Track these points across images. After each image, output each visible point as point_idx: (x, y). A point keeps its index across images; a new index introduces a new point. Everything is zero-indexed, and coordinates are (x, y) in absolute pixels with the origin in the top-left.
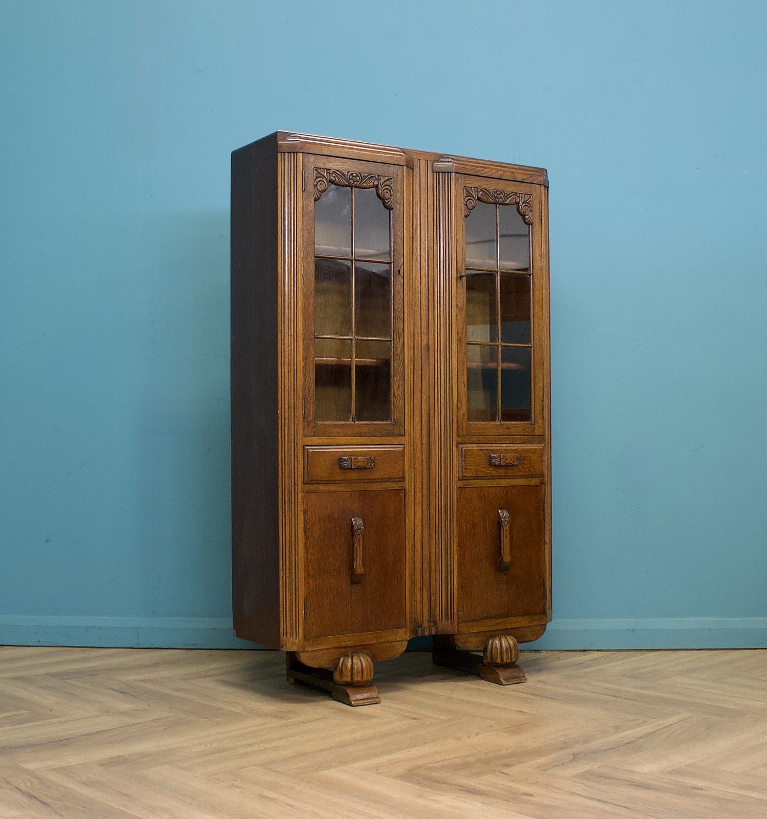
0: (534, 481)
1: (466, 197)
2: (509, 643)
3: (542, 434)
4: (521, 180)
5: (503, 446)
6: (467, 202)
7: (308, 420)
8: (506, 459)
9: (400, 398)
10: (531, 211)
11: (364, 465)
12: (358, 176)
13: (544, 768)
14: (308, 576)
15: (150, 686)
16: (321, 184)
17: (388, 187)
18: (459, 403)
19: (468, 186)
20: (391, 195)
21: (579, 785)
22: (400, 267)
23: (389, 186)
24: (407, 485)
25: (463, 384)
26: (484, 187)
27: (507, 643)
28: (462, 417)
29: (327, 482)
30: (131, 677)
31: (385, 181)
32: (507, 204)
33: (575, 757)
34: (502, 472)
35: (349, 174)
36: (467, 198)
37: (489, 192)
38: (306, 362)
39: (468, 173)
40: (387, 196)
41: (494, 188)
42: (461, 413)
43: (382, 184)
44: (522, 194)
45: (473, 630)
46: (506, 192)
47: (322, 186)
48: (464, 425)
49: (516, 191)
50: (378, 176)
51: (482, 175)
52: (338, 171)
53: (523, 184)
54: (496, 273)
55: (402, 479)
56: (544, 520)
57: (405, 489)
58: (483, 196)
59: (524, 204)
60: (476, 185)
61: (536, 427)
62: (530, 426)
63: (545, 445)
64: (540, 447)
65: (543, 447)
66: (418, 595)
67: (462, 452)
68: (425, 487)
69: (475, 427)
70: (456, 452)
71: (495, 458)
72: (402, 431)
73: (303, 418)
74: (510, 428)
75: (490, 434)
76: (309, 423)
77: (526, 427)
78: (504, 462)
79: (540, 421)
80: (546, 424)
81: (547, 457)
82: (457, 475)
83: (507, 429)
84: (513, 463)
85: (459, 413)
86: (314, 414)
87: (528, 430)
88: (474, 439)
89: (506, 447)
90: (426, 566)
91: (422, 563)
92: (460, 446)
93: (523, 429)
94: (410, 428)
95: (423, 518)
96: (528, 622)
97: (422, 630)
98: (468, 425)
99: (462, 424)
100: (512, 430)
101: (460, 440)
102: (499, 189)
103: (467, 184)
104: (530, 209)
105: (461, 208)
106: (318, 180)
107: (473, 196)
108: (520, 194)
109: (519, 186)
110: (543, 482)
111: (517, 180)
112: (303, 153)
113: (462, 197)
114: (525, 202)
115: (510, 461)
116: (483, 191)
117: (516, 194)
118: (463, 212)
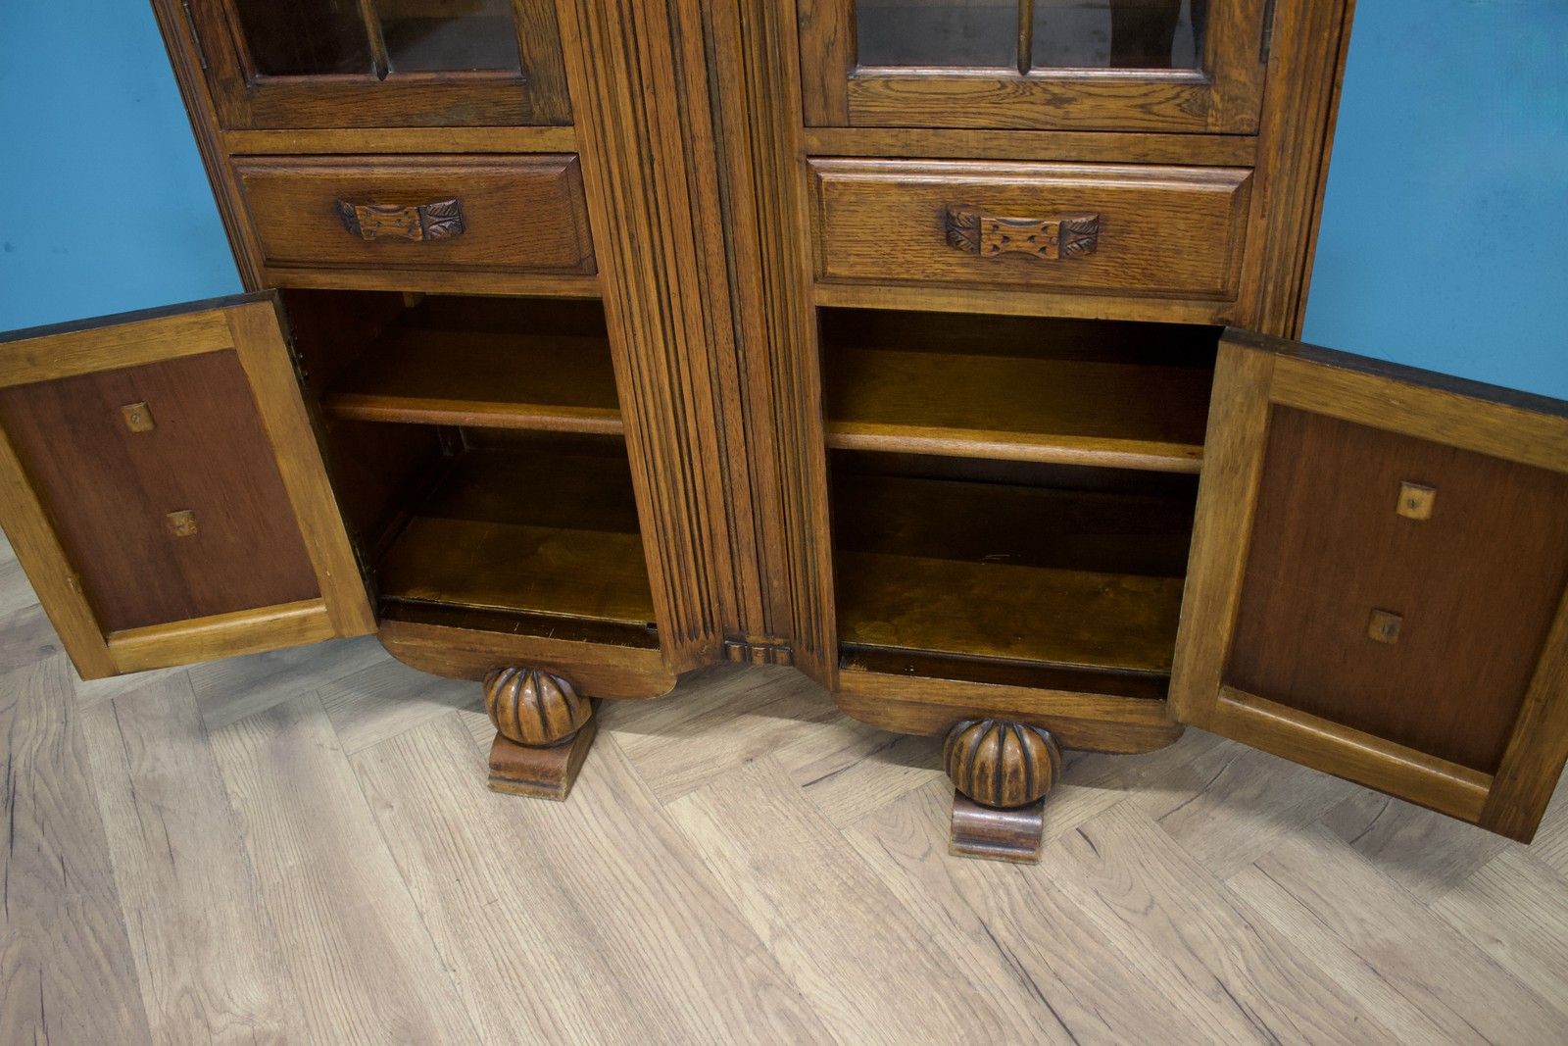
24: (609, 283)
28: (820, 52)
55: (582, 270)
61: (1216, 98)
62: (1177, 96)
63: (1251, 177)
64: (1217, 183)
65: (1242, 185)
66: (725, 569)
67: (819, 189)
68: (719, 279)
69: (888, 92)
70: (801, 192)
71: (964, 228)
72: (561, 111)
73: (204, 71)
74: (1070, 101)
75: (961, 122)
76: (227, 86)
77: (1162, 96)
78: (996, 247)
79: (1238, 75)
80: (1278, 90)
81: (1263, 223)
82: (806, 265)
83: (1057, 101)
84: (1041, 255)
85: (807, 39)
86: (237, 54)
87: (1168, 109)
88: (884, 138)
89: (1036, 174)
90: (742, 502)
91: (727, 492)
92: (815, 162)
93: (1142, 106)
94: (603, 91)
95: (722, 373)
96: (1108, 713)
97: (742, 649)
98: (851, 85)
99: (823, 79)
100: (1080, 110)
101: (814, 142)
110: (1226, 315)
115: (1027, 245)
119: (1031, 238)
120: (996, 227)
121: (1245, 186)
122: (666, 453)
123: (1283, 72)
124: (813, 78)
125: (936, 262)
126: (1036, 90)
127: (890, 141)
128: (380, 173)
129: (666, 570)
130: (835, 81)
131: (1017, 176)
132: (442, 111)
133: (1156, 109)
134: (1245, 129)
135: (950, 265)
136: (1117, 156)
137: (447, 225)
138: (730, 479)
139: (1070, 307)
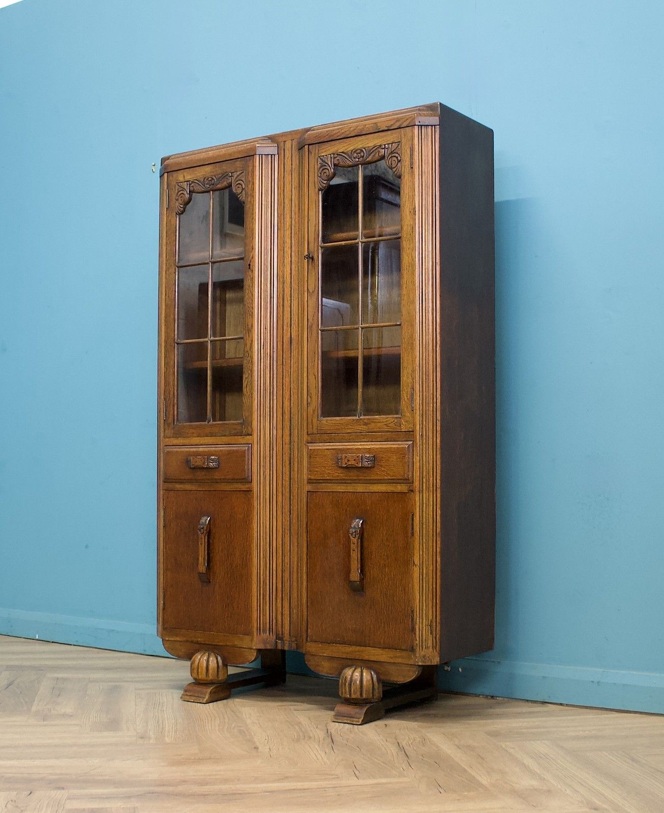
0: (400, 488)
1: (320, 167)
2: (362, 677)
3: (411, 430)
4: (386, 128)
5: (358, 445)
6: (321, 174)
7: (168, 422)
8: (348, 461)
10: (400, 161)
11: (201, 464)
12: (214, 179)
14: (166, 569)
16: (182, 197)
17: (240, 182)
18: (309, 397)
19: (322, 155)
20: (243, 189)
22: (251, 262)
23: (242, 180)
24: (254, 486)
25: (314, 377)
26: (341, 151)
28: (312, 413)
31: (237, 177)
32: (369, 162)
34: (353, 474)
35: (206, 180)
36: (321, 169)
37: (348, 155)
38: (167, 369)
39: (321, 141)
40: (239, 191)
41: (352, 148)
42: (311, 410)
43: (235, 180)
44: (389, 144)
45: (324, 653)
46: (367, 149)
48: (315, 420)
49: (380, 144)
50: (231, 173)
51: (338, 138)
52: (196, 180)
53: (389, 132)
55: (249, 480)
56: (413, 534)
57: (251, 491)
58: (340, 161)
60: (331, 151)
61: (403, 421)
62: (394, 421)
63: (412, 443)
64: (404, 445)
65: (409, 446)
66: (279, 606)
67: (308, 451)
68: (287, 489)
69: (327, 423)
70: (305, 452)
71: (340, 459)
72: (249, 432)
73: (164, 420)
74: (369, 424)
75: (344, 431)
76: (169, 425)
77: (390, 422)
78: (347, 464)
79: (408, 414)
80: (417, 417)
82: (305, 477)
83: (365, 424)
84: (357, 465)
85: (309, 409)
86: (174, 416)
87: (392, 425)
89: (360, 445)
91: (283, 571)
92: (309, 445)
93: (386, 425)
95: (285, 523)
97: (282, 643)
98: (319, 422)
99: (312, 420)
100: (372, 427)
101: (309, 439)
102: (359, 147)
103: (322, 153)
104: (398, 160)
105: (314, 181)
106: (179, 193)
107: (328, 165)
108: (385, 145)
109: (383, 137)
110: (411, 488)
111: (380, 130)
112: (167, 172)
113: (316, 169)
114: (392, 153)
115: (353, 462)
116: (340, 155)
117: (380, 146)
118: (317, 185)
119: (354, 460)
120: (346, 457)
121: (412, 446)
122: (265, 551)
123: (418, 413)
124: (310, 420)
125: (336, 473)
126: (361, 421)
127: (327, 437)
128: (201, 449)
129: (258, 600)
131: (356, 445)
132: (221, 432)
133: (389, 425)
135: (338, 474)
136: (381, 439)
137: (214, 464)
138: (284, 566)
139: (371, 488)
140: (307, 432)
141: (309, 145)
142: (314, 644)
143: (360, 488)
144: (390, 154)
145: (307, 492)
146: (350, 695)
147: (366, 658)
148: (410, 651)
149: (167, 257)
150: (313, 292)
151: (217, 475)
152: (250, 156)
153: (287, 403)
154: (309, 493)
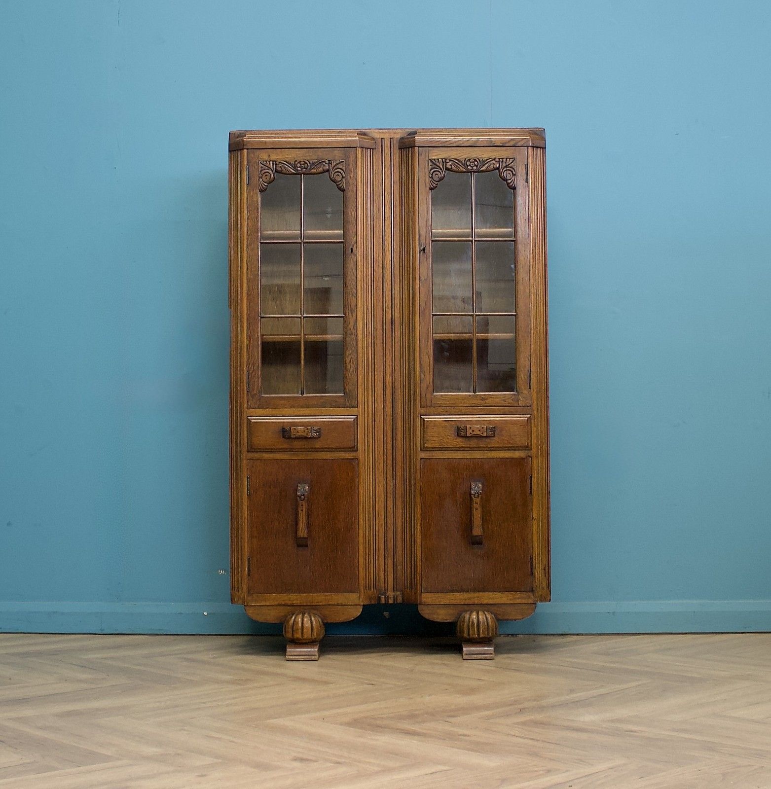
0: (518, 454)
1: (432, 169)
2: (486, 618)
4: (501, 145)
6: (432, 175)
7: (252, 393)
8: (473, 431)
9: (353, 371)
10: (514, 175)
11: (305, 434)
12: (307, 163)
13: (488, 718)
14: (251, 537)
15: (110, 662)
16: (266, 175)
17: (339, 170)
18: (422, 374)
19: (433, 158)
20: (343, 177)
21: (517, 729)
22: (353, 246)
23: (341, 169)
24: (360, 454)
25: (427, 356)
26: (453, 157)
27: (485, 618)
28: (425, 388)
29: (271, 451)
30: (91, 656)
31: (336, 165)
32: (483, 171)
33: (521, 711)
35: (297, 163)
36: (433, 171)
37: (461, 162)
38: (250, 341)
39: (432, 145)
40: (339, 178)
41: (465, 156)
42: (424, 385)
43: (333, 168)
44: (502, 158)
45: (440, 602)
46: (481, 160)
47: (267, 177)
49: (494, 157)
50: (329, 161)
51: (450, 145)
52: (285, 161)
53: (505, 148)
54: (470, 243)
55: (354, 449)
57: (358, 459)
58: (453, 166)
59: (505, 169)
60: (443, 156)
61: (521, 397)
62: (511, 397)
63: (531, 416)
64: (524, 418)
65: (528, 418)
66: (382, 563)
67: (424, 423)
68: (390, 457)
69: (441, 399)
70: (418, 424)
71: (462, 429)
72: (354, 403)
73: (248, 391)
74: (486, 399)
75: (461, 405)
76: (254, 396)
77: (507, 398)
78: (471, 433)
79: (525, 392)
80: (534, 395)
81: (535, 429)
82: (419, 446)
83: (483, 399)
84: (482, 435)
85: (422, 385)
87: (510, 401)
88: (441, 410)
89: (479, 417)
90: (390, 535)
91: (386, 532)
92: (422, 417)
93: (503, 400)
94: (366, 400)
95: (388, 488)
96: (511, 600)
97: (385, 598)
98: (433, 397)
99: (426, 395)
100: (489, 401)
101: (423, 411)
102: (473, 157)
103: (433, 156)
104: (513, 173)
105: (425, 181)
106: (263, 172)
107: (440, 168)
108: (499, 159)
109: (498, 151)
110: (529, 454)
111: (495, 145)
112: (247, 149)
113: (427, 170)
114: (506, 166)
115: (478, 433)
116: (452, 161)
117: (495, 159)
118: (428, 185)
119: (479, 430)
120: (471, 428)
121: (529, 419)
123: (535, 391)
124: (423, 395)
125: (455, 441)
126: (478, 397)
130: (428, 396)
131: (475, 418)
132: (319, 404)
133: (506, 400)
134: (528, 405)
135: (458, 442)
136: (498, 413)
138: (387, 527)
139: (489, 454)
140: (421, 405)
141: (419, 147)
142: (429, 595)
143: (477, 455)
144: (504, 167)
145: (421, 459)
146: (479, 634)
147: (485, 602)
148: (530, 592)
149: (249, 232)
150: (426, 280)
151: (318, 445)
152: (350, 147)
153: (389, 379)
154: (422, 460)
